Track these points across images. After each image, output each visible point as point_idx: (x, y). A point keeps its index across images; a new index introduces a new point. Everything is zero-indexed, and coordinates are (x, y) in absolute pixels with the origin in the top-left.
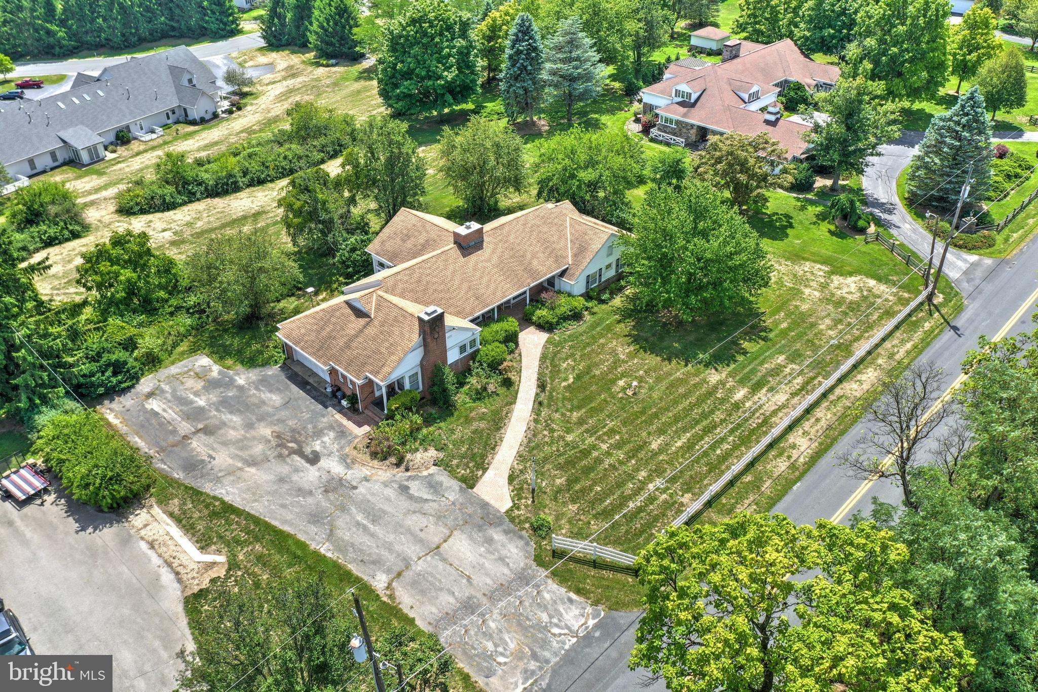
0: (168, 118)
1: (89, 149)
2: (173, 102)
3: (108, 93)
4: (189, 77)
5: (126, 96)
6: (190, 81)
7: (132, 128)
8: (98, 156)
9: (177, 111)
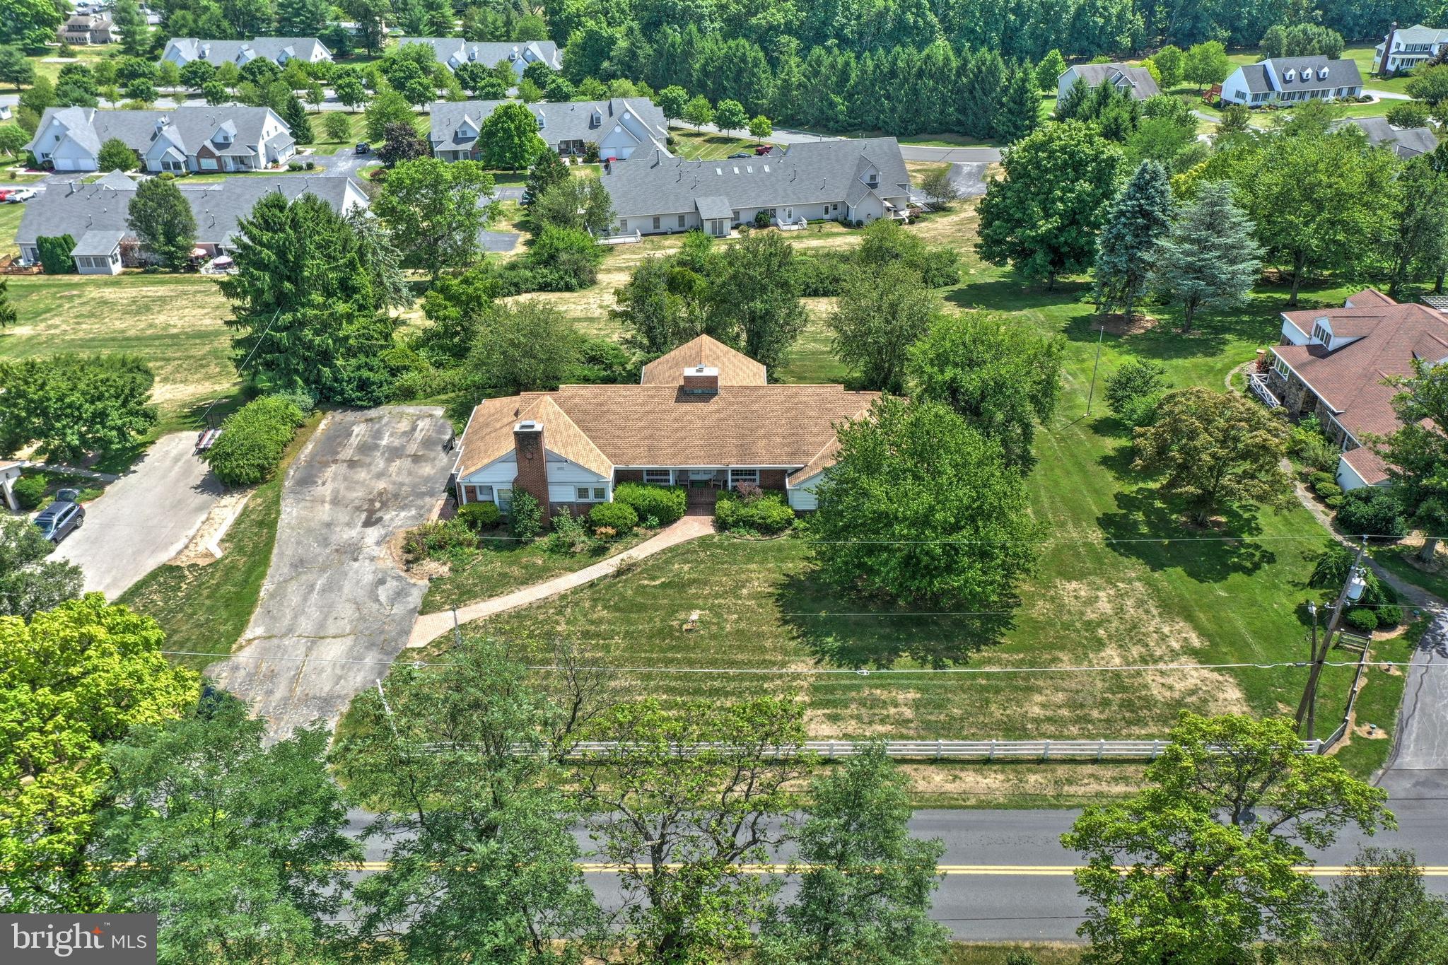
0: (827, 212)
1: (713, 221)
2: (838, 195)
3: (774, 170)
4: (873, 172)
5: (791, 177)
6: (873, 178)
7: (779, 213)
8: (721, 232)
9: (839, 207)
